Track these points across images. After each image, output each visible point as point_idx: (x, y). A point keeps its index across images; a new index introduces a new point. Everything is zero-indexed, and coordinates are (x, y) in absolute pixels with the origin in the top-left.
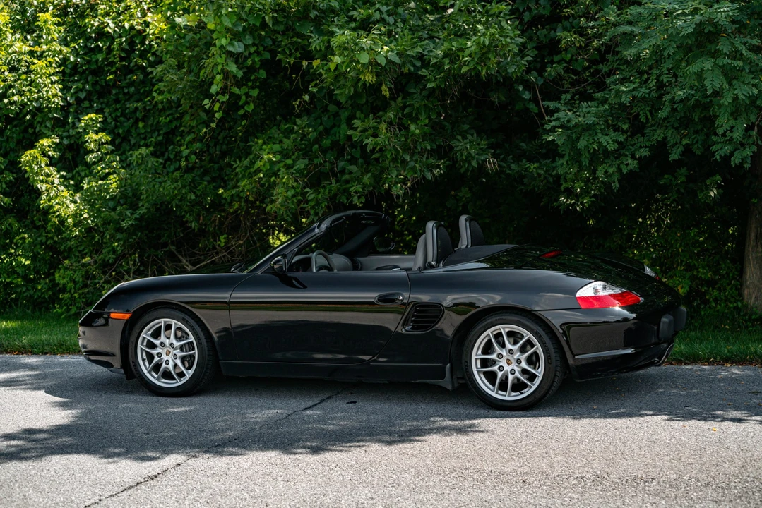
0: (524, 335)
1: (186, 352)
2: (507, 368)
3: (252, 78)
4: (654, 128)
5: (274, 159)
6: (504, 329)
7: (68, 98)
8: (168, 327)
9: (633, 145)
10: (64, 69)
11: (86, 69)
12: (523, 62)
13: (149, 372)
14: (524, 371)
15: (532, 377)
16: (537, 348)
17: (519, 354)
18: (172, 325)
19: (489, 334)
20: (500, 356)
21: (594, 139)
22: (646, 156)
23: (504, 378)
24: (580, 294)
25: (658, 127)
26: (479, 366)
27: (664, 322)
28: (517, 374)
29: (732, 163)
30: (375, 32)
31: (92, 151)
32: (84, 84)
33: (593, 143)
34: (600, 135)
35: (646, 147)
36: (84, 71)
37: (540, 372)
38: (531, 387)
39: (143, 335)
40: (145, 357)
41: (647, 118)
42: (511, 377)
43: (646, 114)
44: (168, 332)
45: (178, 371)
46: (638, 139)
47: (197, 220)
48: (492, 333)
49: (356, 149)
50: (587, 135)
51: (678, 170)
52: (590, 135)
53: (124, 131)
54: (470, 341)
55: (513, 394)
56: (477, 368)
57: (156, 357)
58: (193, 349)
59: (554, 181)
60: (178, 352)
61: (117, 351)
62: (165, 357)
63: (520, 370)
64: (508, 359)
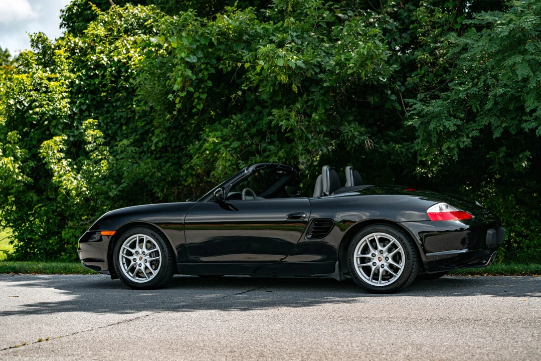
0: (391, 240)
1: (154, 257)
2: (379, 264)
3: (202, 86)
4: (482, 117)
5: (217, 141)
6: (377, 236)
7: (74, 109)
8: (141, 241)
9: (467, 129)
10: (71, 90)
11: (87, 90)
12: (390, 68)
13: (128, 273)
14: (391, 266)
15: (396, 270)
16: (400, 249)
17: (387, 253)
18: (144, 239)
19: (366, 240)
20: (374, 255)
21: (440, 123)
22: (477, 135)
23: (376, 272)
24: (430, 211)
25: (485, 116)
26: (359, 263)
27: (489, 234)
28: (386, 268)
29: (537, 134)
30: (288, 45)
31: (90, 143)
32: (85, 100)
33: (439, 126)
34: (444, 120)
35: (477, 130)
36: (86, 91)
37: (402, 266)
38: (396, 277)
39: (123, 246)
40: (125, 262)
41: (477, 110)
42: (381, 270)
43: (477, 107)
44: (141, 244)
45: (148, 271)
46: (471, 125)
47: (162, 191)
48: (368, 238)
49: (274, 135)
50: (435, 120)
51: (499, 148)
52: (438, 120)
53: (112, 132)
54: (353, 245)
55: (383, 282)
56: (357, 264)
57: (132, 261)
58: (159, 256)
59: (412, 156)
60: (148, 258)
61: (105, 258)
62: (138, 262)
63: (388, 264)
64: (379, 257)
